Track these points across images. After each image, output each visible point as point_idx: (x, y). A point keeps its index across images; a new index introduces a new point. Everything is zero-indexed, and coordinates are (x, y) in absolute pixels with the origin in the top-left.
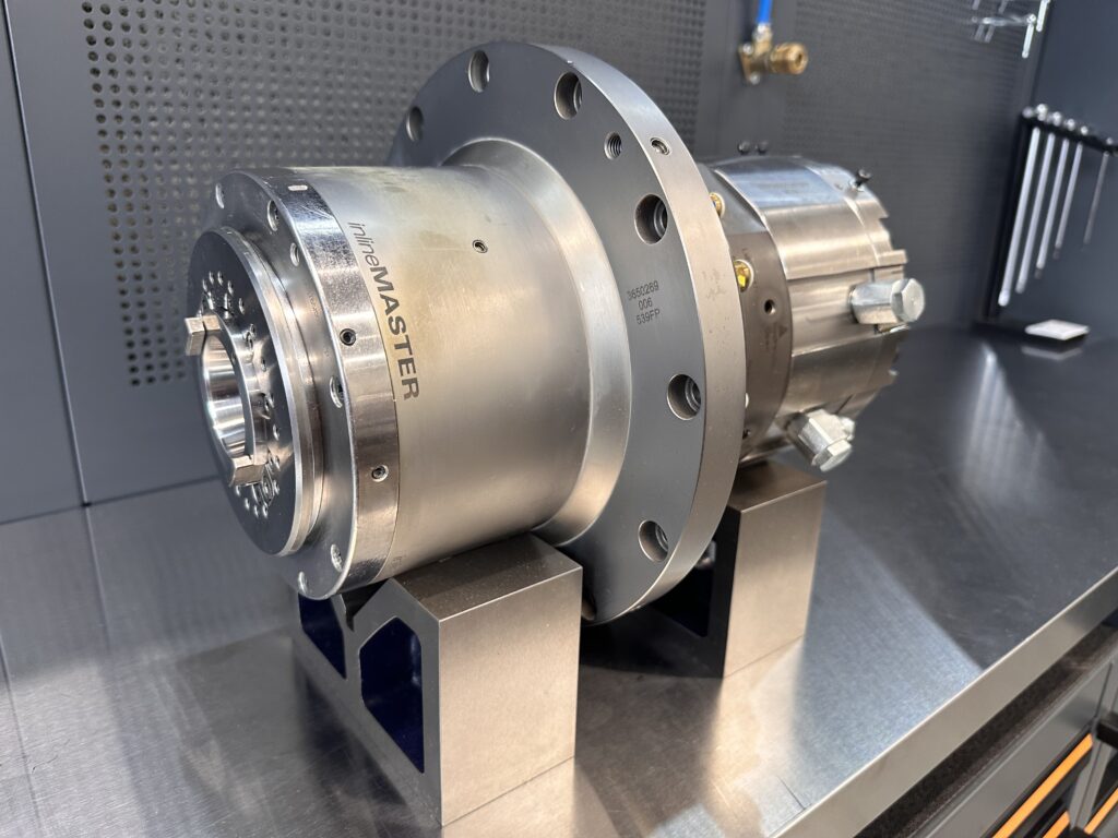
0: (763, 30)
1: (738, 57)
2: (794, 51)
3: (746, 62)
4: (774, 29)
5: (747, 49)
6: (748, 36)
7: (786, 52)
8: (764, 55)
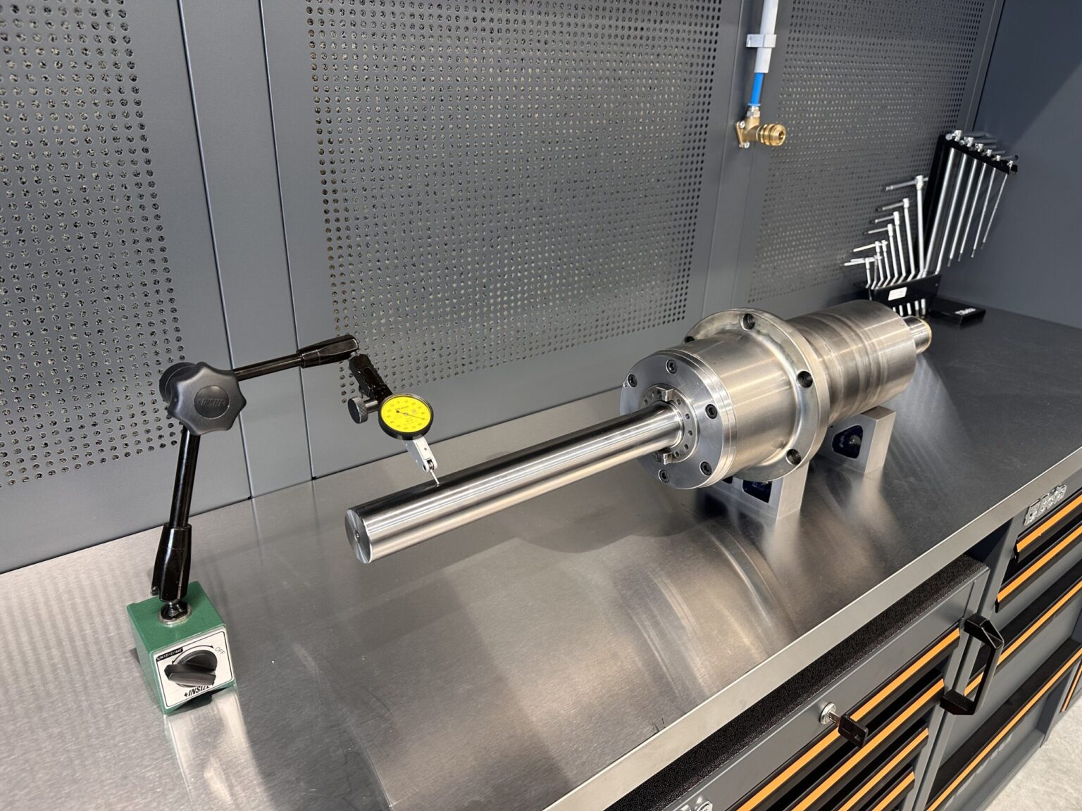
0: (755, 112)
1: (735, 131)
2: (778, 129)
3: (741, 134)
4: (762, 110)
5: (742, 124)
6: (743, 117)
7: (772, 129)
8: (755, 128)
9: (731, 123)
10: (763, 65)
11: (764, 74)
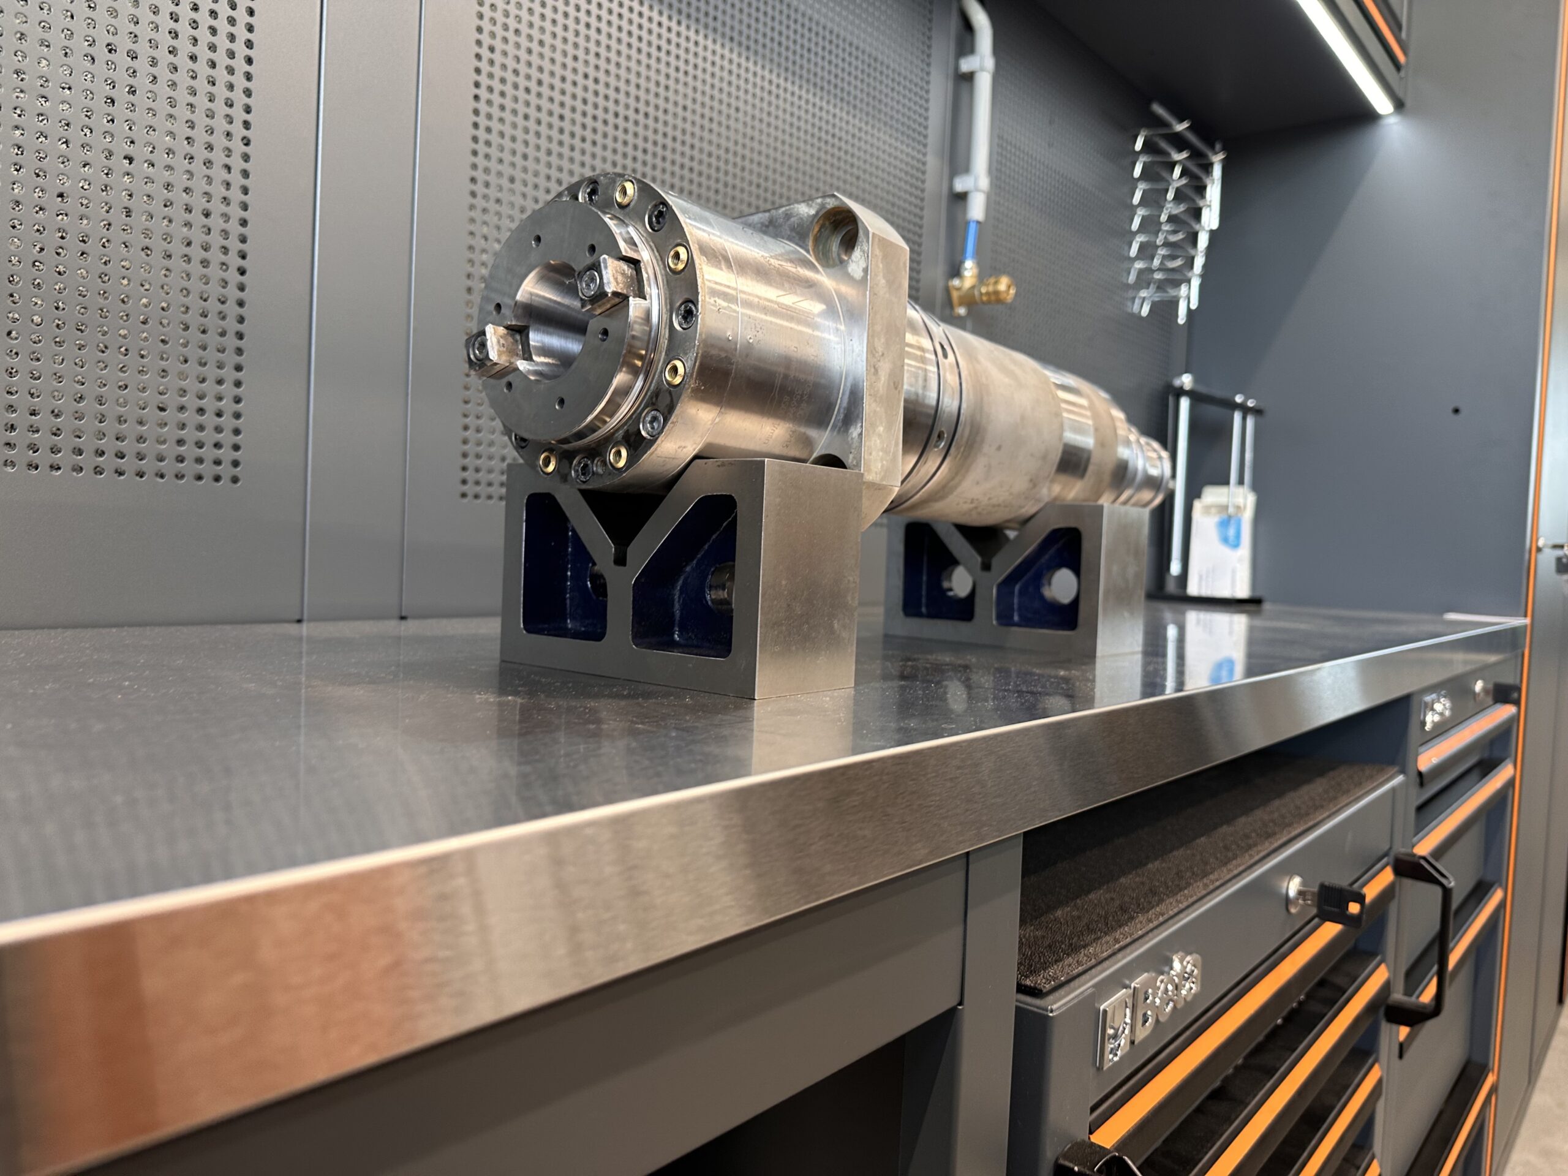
0: (970, 268)
1: (947, 291)
2: (1003, 284)
3: (955, 295)
4: (979, 264)
5: (956, 282)
6: (956, 271)
7: (996, 283)
8: (973, 287)
9: (941, 285)
10: (977, 209)
11: (978, 222)
